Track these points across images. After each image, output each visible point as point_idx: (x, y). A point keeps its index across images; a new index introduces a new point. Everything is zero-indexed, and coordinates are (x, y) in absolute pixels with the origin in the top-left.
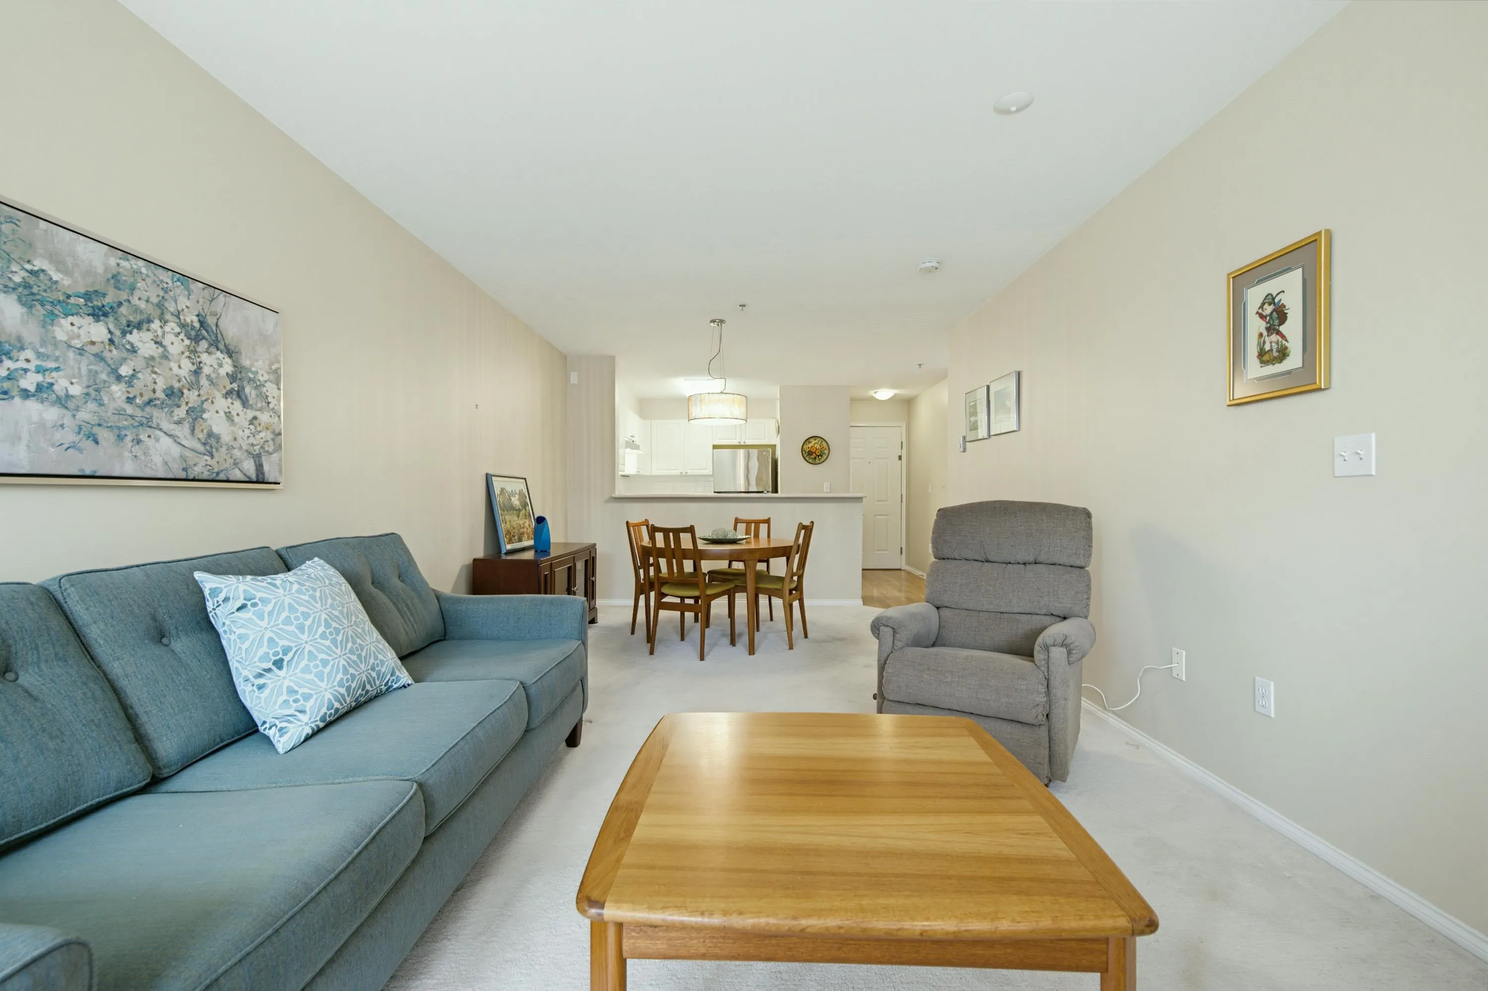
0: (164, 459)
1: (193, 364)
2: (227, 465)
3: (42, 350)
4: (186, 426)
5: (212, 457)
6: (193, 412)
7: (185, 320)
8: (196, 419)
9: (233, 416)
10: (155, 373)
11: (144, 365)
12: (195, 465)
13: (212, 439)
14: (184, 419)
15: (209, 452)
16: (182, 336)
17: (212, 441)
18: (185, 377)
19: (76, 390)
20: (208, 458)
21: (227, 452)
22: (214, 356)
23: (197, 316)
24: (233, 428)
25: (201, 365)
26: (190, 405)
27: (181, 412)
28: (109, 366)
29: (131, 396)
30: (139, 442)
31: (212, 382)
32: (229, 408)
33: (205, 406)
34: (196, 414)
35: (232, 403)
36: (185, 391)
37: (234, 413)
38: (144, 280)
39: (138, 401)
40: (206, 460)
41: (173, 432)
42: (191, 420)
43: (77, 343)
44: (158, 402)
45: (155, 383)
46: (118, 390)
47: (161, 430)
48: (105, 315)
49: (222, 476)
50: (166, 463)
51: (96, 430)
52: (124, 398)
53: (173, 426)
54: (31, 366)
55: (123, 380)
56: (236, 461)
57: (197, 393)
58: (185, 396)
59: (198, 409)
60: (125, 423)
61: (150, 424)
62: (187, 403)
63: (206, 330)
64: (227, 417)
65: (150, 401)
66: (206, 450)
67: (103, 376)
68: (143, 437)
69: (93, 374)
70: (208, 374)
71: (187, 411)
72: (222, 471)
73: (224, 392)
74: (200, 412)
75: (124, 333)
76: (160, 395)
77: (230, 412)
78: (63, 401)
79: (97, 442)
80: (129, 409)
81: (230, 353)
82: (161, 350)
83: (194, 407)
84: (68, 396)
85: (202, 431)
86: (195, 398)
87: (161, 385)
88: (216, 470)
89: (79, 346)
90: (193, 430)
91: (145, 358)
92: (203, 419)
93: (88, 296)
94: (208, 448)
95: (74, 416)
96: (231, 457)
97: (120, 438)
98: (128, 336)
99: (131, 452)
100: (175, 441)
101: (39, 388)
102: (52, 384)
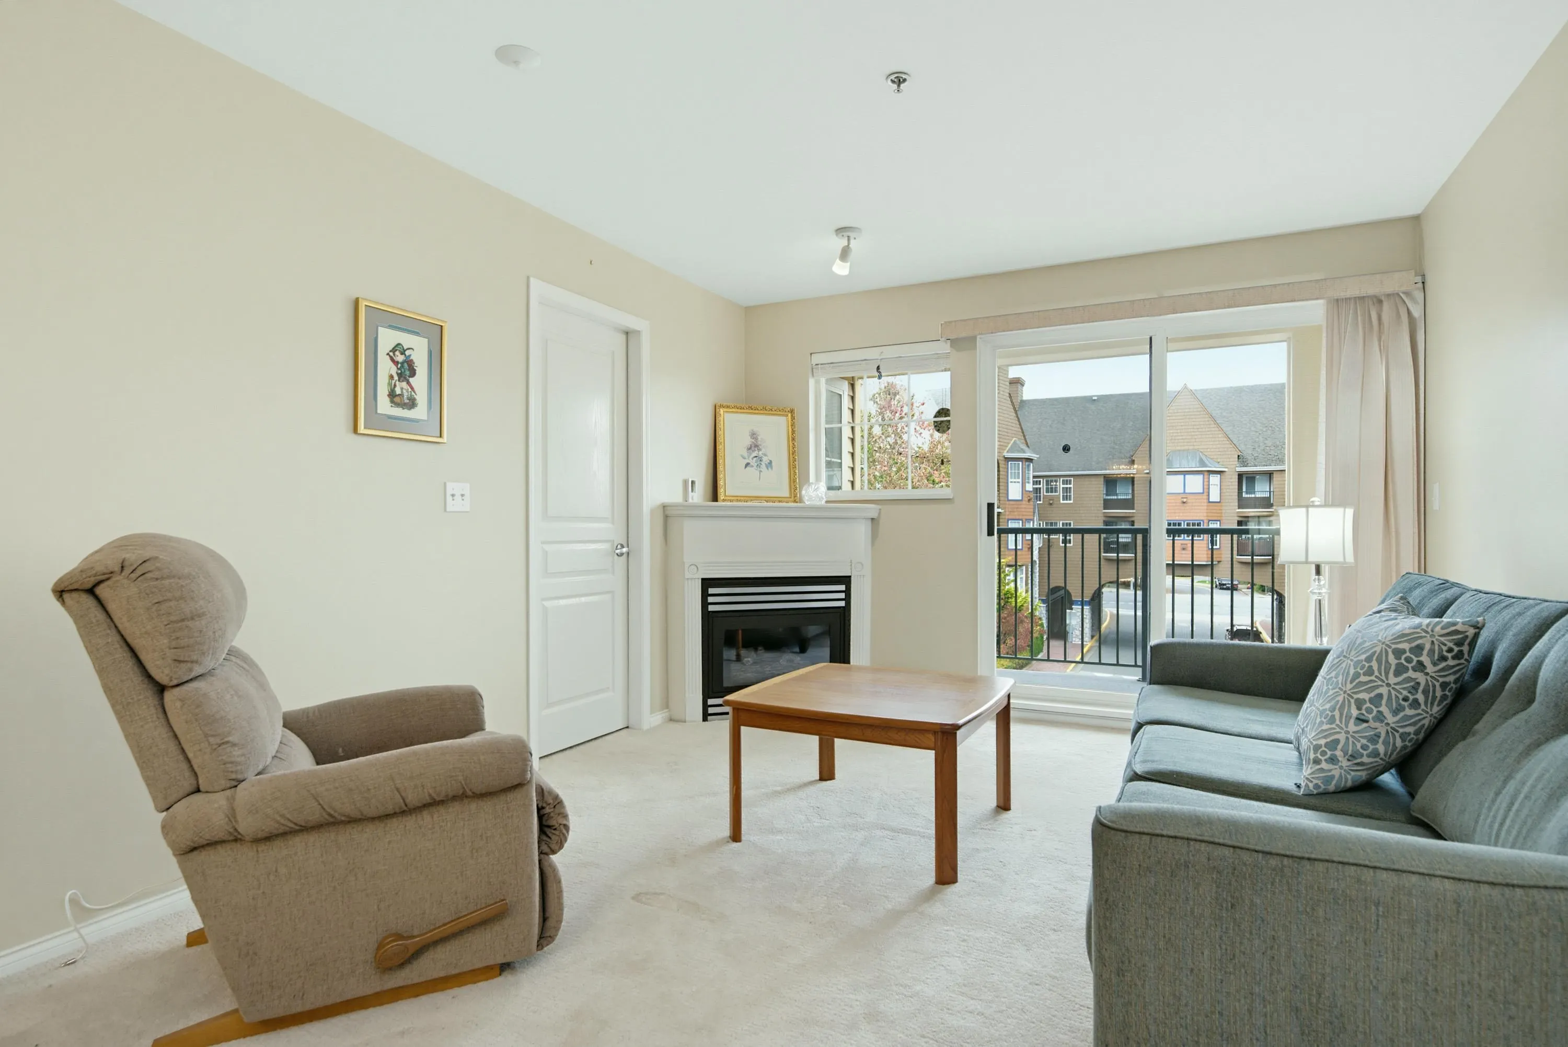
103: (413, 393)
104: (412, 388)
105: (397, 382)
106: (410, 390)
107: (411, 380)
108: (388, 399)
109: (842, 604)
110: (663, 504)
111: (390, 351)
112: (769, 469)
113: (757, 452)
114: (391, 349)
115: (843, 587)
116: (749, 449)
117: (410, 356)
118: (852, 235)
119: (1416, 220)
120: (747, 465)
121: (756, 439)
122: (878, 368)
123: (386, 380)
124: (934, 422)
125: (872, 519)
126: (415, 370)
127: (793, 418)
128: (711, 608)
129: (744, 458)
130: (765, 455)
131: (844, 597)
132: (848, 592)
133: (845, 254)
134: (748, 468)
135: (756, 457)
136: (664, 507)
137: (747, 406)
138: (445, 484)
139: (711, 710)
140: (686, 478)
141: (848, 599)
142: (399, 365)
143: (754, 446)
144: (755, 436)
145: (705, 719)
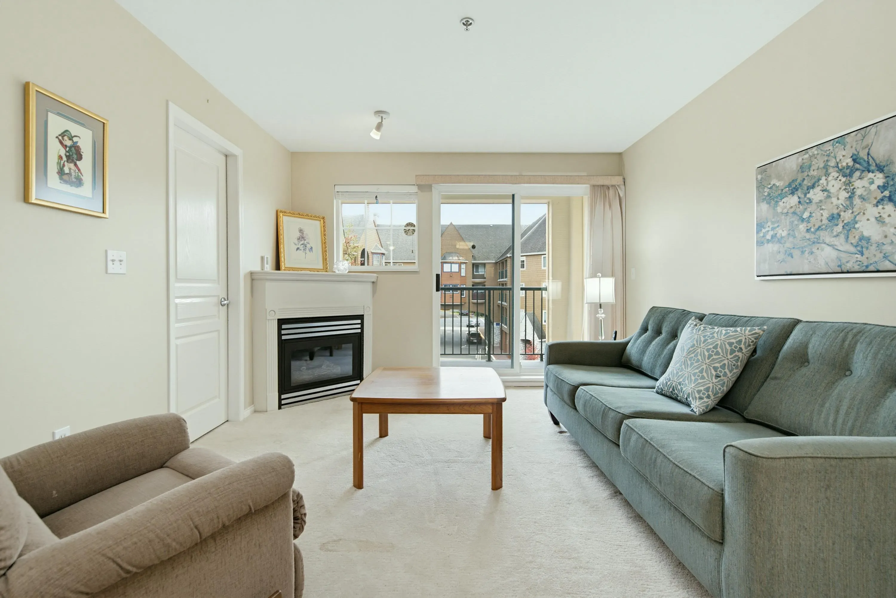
0: (825, 261)
1: (848, 192)
2: (876, 259)
3: (773, 220)
4: (842, 236)
5: (862, 254)
6: (847, 225)
7: (842, 166)
8: (850, 230)
9: (884, 218)
10: (822, 209)
11: (816, 207)
12: (847, 262)
13: (863, 241)
14: (841, 233)
15: (859, 251)
16: (840, 178)
17: (864, 243)
18: (842, 204)
19: (784, 234)
20: (859, 256)
21: (877, 248)
22: (866, 179)
23: (851, 157)
24: (884, 228)
25: (855, 190)
26: (845, 222)
27: (839, 228)
28: (798, 216)
29: (808, 228)
30: (812, 253)
31: (864, 199)
32: (879, 213)
33: (857, 219)
34: (849, 227)
35: (883, 208)
36: (842, 214)
37: (885, 216)
38: (816, 158)
39: (812, 230)
40: (857, 258)
41: (833, 243)
42: (846, 232)
43: (785, 211)
44: (824, 227)
45: (822, 215)
46: (802, 227)
47: (825, 243)
48: (797, 190)
49: (871, 268)
50: (827, 263)
51: (792, 251)
52: (805, 230)
53: (834, 239)
54: (770, 229)
55: (805, 221)
56: (887, 255)
57: (851, 211)
58: (841, 217)
59: (852, 223)
60: (806, 244)
61: (819, 241)
62: (843, 221)
63: (858, 163)
64: (878, 220)
65: (819, 227)
66: (857, 250)
67: (796, 222)
68: (815, 250)
69: (792, 223)
70: (860, 194)
71: (843, 226)
72: (871, 264)
73: (875, 202)
74: (853, 224)
75: (805, 195)
76: (825, 222)
77: (880, 216)
78: (779, 241)
79: (792, 257)
80: (808, 236)
81: (880, 169)
82: (826, 193)
83: (849, 222)
84: (782, 237)
85: (855, 237)
86: (850, 215)
87: (826, 214)
88: (865, 264)
89: (786, 212)
90: (847, 238)
91: (816, 203)
92: (855, 228)
93: (790, 185)
94: (859, 248)
95: (784, 246)
96: (881, 252)
97: (803, 252)
98: (808, 196)
99: (808, 259)
100: (834, 248)
101: (772, 237)
102: (776, 234)
103: (80, 174)
104: (79, 170)
105: (66, 163)
106: (77, 171)
107: (78, 162)
108: (57, 176)
109: (359, 331)
110: (250, 271)
111: (59, 135)
112: (311, 252)
113: (303, 241)
114: (60, 133)
115: (359, 321)
116: (298, 239)
117: (77, 142)
118: (384, 116)
119: (620, 154)
120: (298, 249)
121: (303, 233)
122: (376, 197)
123: (56, 160)
124: (404, 229)
125: (373, 282)
126: (81, 155)
127: (324, 222)
128: (284, 338)
129: (296, 245)
130: (308, 243)
131: (360, 327)
132: (362, 324)
133: (379, 127)
134: (298, 251)
135: (303, 244)
136: (252, 273)
137: (297, 213)
138: (106, 251)
139: (283, 402)
140: (263, 255)
141: (362, 328)
142: (68, 149)
143: (302, 238)
144: (302, 231)
145: (280, 408)
